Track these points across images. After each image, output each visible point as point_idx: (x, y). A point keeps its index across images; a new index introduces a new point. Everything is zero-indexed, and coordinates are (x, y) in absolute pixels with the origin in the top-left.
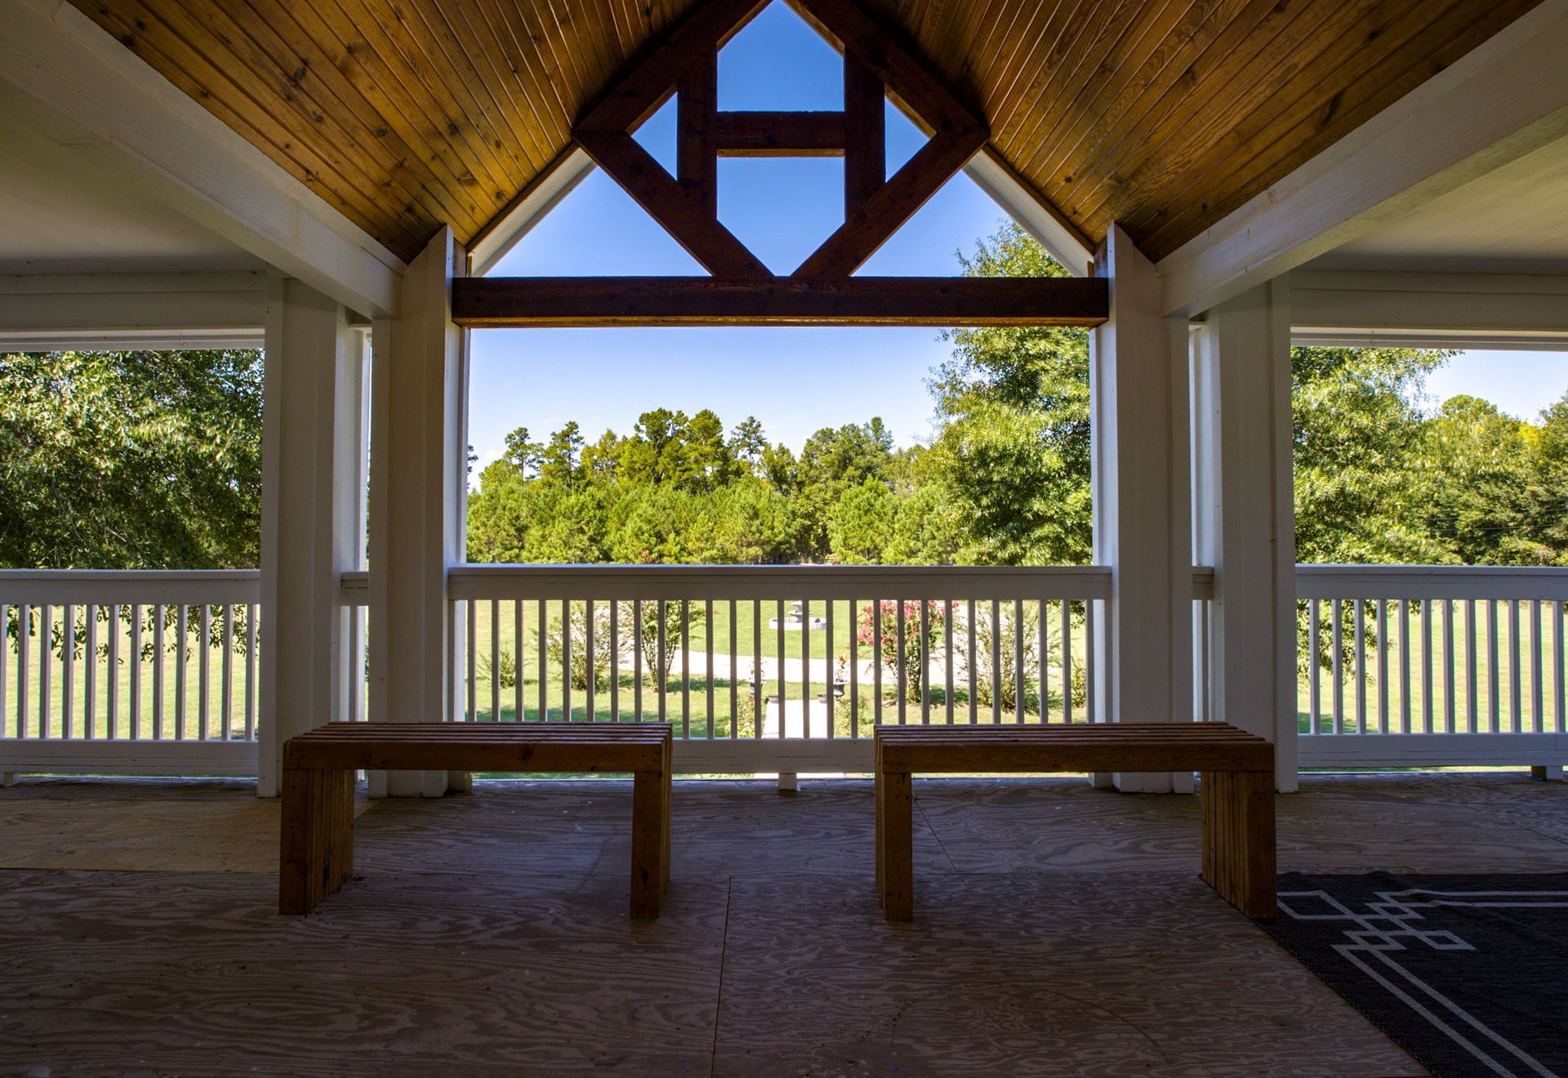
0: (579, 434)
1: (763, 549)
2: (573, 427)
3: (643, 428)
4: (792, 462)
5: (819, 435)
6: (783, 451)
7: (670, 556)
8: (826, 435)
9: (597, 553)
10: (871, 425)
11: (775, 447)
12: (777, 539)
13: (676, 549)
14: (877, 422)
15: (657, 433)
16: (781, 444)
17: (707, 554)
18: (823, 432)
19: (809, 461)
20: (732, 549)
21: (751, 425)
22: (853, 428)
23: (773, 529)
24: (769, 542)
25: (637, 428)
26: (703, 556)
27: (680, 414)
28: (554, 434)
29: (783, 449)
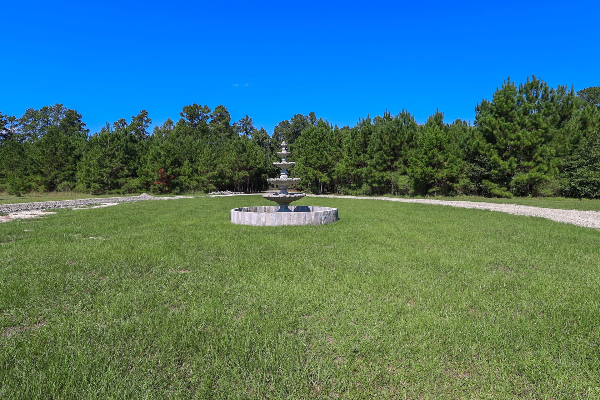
0: (148, 118)
1: (249, 172)
2: (145, 113)
3: (185, 114)
4: (267, 137)
5: (282, 124)
6: (263, 131)
7: (185, 176)
8: (285, 124)
9: (126, 172)
10: (309, 116)
11: (259, 130)
12: (258, 166)
13: (189, 171)
14: (312, 114)
15: (192, 117)
16: (262, 128)
17: (210, 174)
18: (284, 123)
19: (277, 137)
20: (228, 171)
21: (247, 120)
22: (300, 116)
23: (255, 160)
24: (251, 168)
25: (182, 114)
26: (208, 176)
27: (206, 108)
28: (133, 117)
29: (263, 130)
